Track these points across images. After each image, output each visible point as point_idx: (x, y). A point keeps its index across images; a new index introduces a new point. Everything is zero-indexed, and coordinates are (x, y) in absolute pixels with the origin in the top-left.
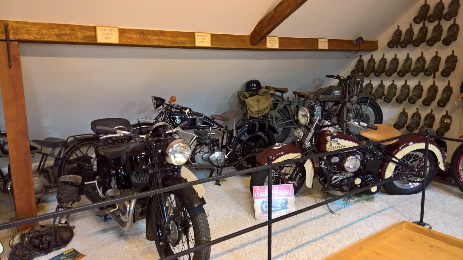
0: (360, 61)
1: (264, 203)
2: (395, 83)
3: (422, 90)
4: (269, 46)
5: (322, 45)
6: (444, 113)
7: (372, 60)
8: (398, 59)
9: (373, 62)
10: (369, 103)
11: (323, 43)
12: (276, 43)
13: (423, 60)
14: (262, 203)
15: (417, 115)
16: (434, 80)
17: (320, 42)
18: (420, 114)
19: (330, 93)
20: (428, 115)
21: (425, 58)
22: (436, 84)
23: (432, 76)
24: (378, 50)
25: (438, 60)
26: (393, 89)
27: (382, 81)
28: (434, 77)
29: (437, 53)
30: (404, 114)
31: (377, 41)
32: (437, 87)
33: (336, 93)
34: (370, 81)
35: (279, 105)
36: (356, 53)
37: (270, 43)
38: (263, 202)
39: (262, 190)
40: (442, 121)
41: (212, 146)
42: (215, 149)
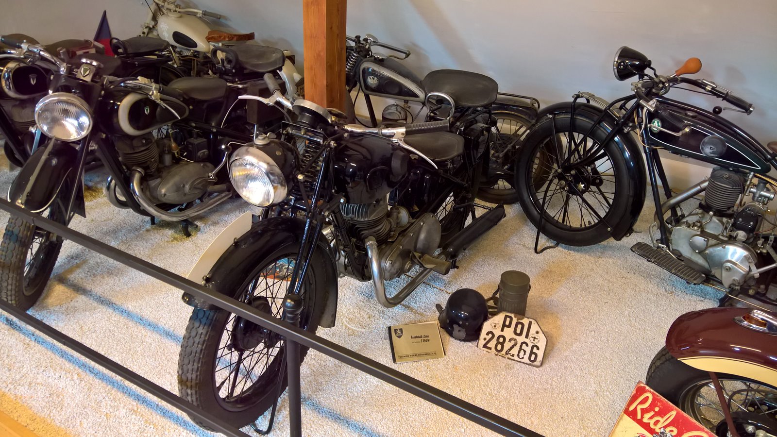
39: (657, 409)
41: (733, 225)
42: (736, 237)
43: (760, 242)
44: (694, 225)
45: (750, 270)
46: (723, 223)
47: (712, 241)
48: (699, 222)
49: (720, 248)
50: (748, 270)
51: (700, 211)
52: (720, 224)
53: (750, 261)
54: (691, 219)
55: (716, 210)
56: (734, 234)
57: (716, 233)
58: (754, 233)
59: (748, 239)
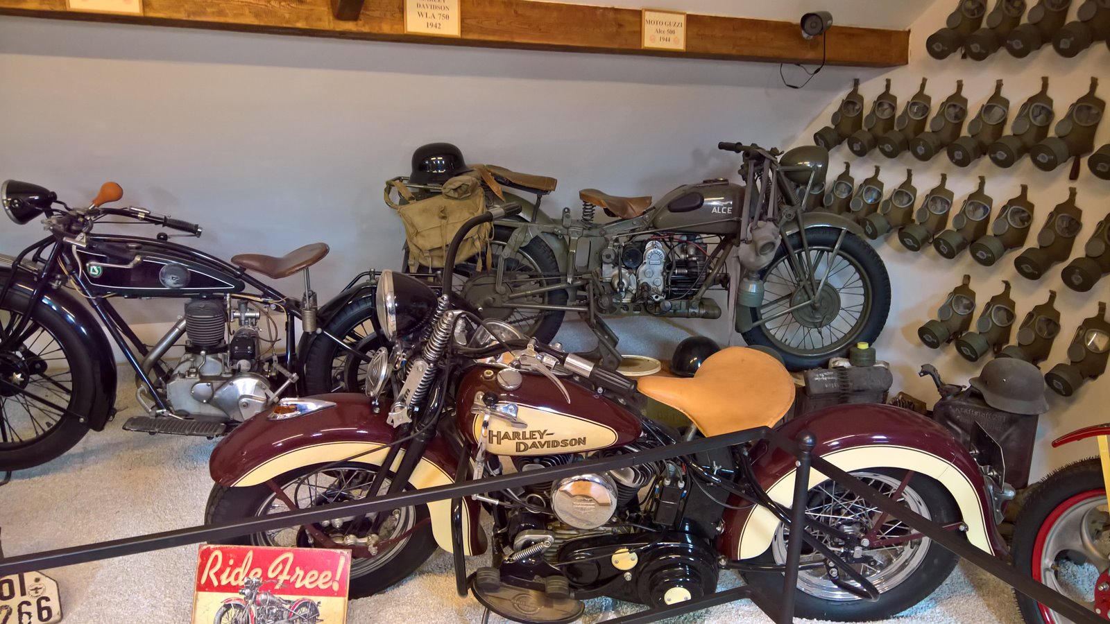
0: (853, 100)
1: (230, 611)
2: (948, 186)
3: (1029, 218)
4: (415, 24)
5: (658, 36)
6: (1091, 311)
7: (886, 98)
8: (965, 101)
9: (890, 105)
10: (841, 248)
11: (664, 28)
12: (447, 17)
13: (1043, 107)
14: (224, 609)
15: (1003, 303)
16: (1074, 184)
17: (650, 22)
18: (1012, 304)
19: (693, 205)
20: (1037, 308)
21: (1050, 101)
22: (1080, 202)
23: (1067, 168)
24: (907, 63)
25: (1094, 111)
26: (939, 206)
27: (909, 173)
28: (1074, 175)
29: (1094, 84)
30: (963, 293)
31: (909, 31)
32: (1079, 212)
33: (713, 206)
34: (877, 170)
35: (515, 233)
36: (816, 72)
37: (420, 14)
38: (224, 606)
39: (231, 562)
40: (1079, 340)
41: (231, 359)
42: (239, 369)
43: (266, 366)
44: (189, 373)
45: (268, 397)
46: (220, 360)
47: (216, 384)
48: (194, 368)
49: (228, 386)
50: (265, 398)
51: (189, 356)
52: (217, 362)
53: (264, 387)
54: (183, 368)
55: (207, 347)
56: (236, 367)
57: (217, 373)
58: (256, 358)
59: (252, 367)
